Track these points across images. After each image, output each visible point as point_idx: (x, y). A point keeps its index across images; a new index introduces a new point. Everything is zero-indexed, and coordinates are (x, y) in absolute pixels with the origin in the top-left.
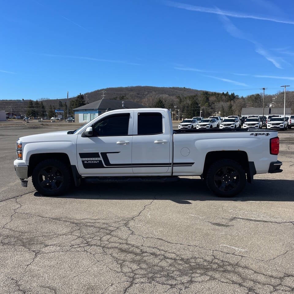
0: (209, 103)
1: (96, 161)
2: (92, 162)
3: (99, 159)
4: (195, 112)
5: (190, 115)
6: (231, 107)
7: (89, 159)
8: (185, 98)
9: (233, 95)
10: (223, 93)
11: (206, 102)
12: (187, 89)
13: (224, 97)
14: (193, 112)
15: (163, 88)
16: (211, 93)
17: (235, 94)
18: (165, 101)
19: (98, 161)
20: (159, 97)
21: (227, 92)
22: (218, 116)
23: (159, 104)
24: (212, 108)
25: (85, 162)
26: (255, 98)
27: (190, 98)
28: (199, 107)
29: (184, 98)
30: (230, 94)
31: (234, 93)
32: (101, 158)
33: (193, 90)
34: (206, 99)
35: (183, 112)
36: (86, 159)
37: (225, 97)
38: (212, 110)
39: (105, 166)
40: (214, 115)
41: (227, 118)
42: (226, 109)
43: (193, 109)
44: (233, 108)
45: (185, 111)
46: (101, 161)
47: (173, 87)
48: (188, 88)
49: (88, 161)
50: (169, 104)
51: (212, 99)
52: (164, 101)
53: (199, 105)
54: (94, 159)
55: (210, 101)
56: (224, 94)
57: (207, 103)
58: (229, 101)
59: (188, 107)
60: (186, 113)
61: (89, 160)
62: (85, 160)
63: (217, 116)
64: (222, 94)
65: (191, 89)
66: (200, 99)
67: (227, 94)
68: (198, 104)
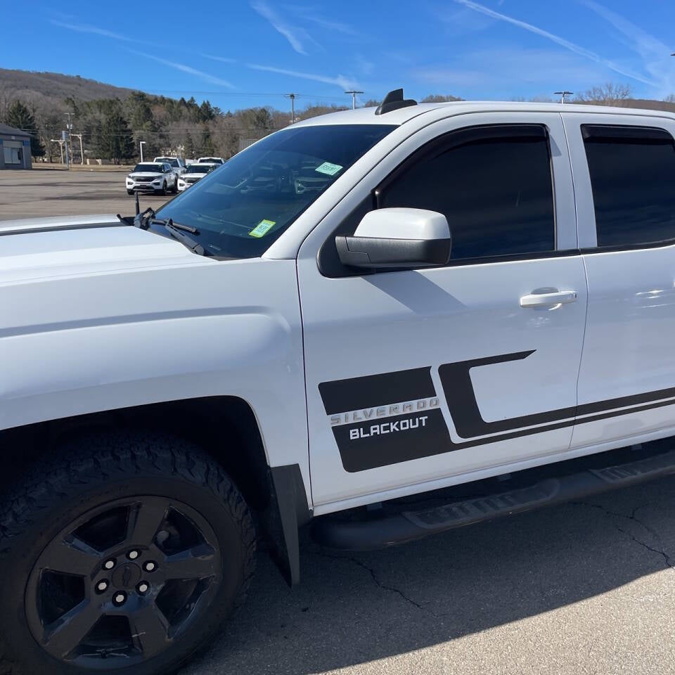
0: (153, 123)
1: (413, 416)
2: (393, 427)
3: (427, 404)
4: (120, 143)
5: (108, 150)
6: (207, 136)
7: (374, 413)
8: (85, 105)
9: (206, 106)
10: (183, 99)
11: (145, 120)
12: (87, 81)
13: (185, 110)
14: (114, 143)
15: (19, 72)
16: (153, 98)
17: (213, 106)
18: (34, 111)
19: (423, 419)
20: (14, 97)
21: (192, 98)
22: (178, 157)
23: (16, 116)
24: (161, 136)
25: (354, 435)
26: (258, 118)
27: (100, 105)
28: (130, 130)
29: (82, 105)
30: (199, 104)
31: (208, 102)
32: (440, 401)
33: (101, 85)
34: (143, 111)
35: (88, 143)
36: (361, 415)
37: (189, 111)
38: (162, 141)
39: (455, 438)
40: (167, 153)
41: (196, 163)
42: (197, 141)
43: (113, 135)
44: (214, 139)
45: (94, 140)
46: (436, 415)
47: (47, 73)
48: (87, 78)
49: (366, 426)
50: (47, 119)
51: (158, 112)
52: (29, 108)
53: (129, 127)
54: (401, 408)
55: (153, 119)
56: (185, 102)
57: (149, 123)
58: (201, 121)
59: (99, 129)
60: (95, 144)
61: (374, 417)
62: (351, 421)
63: (174, 156)
64: (181, 101)
65: (96, 82)
66: (130, 111)
67: (190, 105)
68: (125, 123)
